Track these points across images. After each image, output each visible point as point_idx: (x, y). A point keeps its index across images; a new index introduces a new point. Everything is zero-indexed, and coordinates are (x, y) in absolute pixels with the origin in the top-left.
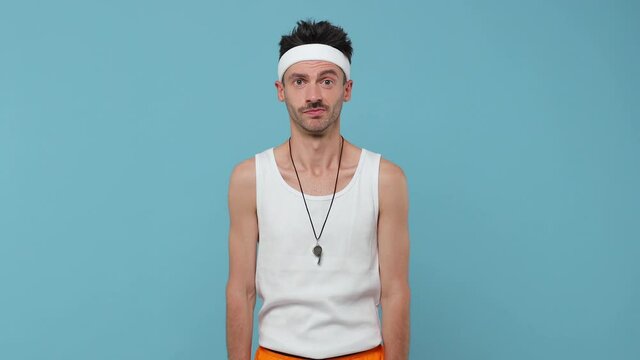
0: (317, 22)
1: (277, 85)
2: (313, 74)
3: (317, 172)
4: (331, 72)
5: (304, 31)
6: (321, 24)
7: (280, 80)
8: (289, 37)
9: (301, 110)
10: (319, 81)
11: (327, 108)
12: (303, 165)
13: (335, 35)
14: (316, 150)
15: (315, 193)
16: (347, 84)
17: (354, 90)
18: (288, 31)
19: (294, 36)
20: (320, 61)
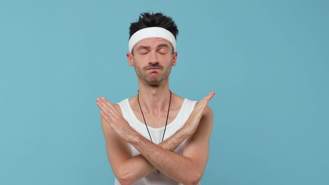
0: (155, 13)
1: (128, 55)
2: (154, 46)
3: (156, 112)
4: (165, 45)
5: (147, 19)
6: (158, 14)
7: (130, 52)
8: (137, 23)
9: (145, 69)
10: (157, 50)
11: (162, 68)
12: (147, 108)
13: (167, 22)
14: (154, 95)
15: (154, 126)
16: (174, 54)
17: (178, 59)
18: (136, 20)
19: (139, 22)
20: (158, 38)
